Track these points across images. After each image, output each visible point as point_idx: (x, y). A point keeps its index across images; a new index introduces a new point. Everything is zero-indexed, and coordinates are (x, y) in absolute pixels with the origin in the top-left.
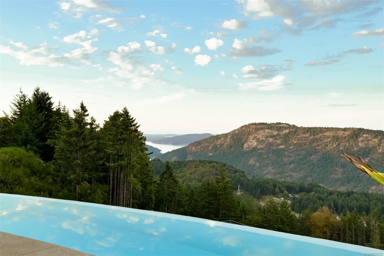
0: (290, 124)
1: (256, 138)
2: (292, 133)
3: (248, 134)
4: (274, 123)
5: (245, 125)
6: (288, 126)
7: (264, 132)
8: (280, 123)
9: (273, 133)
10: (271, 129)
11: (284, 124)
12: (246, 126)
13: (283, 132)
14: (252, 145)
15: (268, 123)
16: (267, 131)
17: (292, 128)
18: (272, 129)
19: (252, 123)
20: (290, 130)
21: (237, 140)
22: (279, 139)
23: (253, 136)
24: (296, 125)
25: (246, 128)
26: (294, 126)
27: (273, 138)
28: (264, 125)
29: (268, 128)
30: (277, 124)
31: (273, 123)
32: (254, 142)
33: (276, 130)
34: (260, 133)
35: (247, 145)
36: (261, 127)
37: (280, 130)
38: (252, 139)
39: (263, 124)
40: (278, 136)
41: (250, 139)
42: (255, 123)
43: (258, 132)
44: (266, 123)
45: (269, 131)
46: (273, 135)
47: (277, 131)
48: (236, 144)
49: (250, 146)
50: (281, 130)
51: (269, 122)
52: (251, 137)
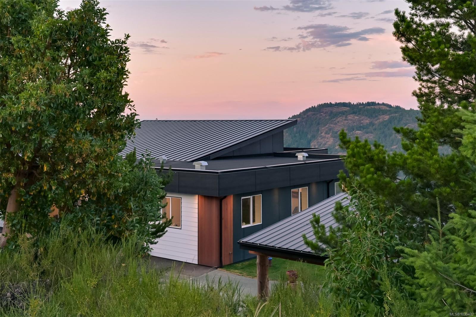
0: (391, 105)
1: (331, 131)
2: (395, 120)
3: (319, 124)
4: (363, 103)
5: (312, 107)
6: (388, 109)
7: (345, 120)
8: (373, 104)
9: (362, 122)
10: (357, 114)
11: (381, 105)
12: (312, 109)
13: (379, 119)
14: (325, 144)
15: (354, 104)
16: (350, 117)
17: (396, 113)
18: (360, 114)
19: (325, 104)
20: (391, 116)
21: (299, 134)
22: (372, 133)
23: (327, 127)
24: (402, 106)
25: (313, 113)
26: (398, 107)
27: (362, 129)
28: (345, 108)
29: (354, 113)
30: (369, 104)
31: (361, 103)
32: (328, 138)
33: (366, 116)
34: (338, 122)
35: (317, 143)
36: (341, 110)
37: (374, 115)
38: (326, 133)
39: (344, 105)
40: (370, 126)
41: (322, 133)
42: (330, 103)
43: (335, 120)
44: (350, 103)
45: (355, 117)
46: (361, 125)
47: (369, 117)
48: (297, 141)
49: (321, 146)
50: (376, 116)
51: (354, 102)
52: (323, 128)
